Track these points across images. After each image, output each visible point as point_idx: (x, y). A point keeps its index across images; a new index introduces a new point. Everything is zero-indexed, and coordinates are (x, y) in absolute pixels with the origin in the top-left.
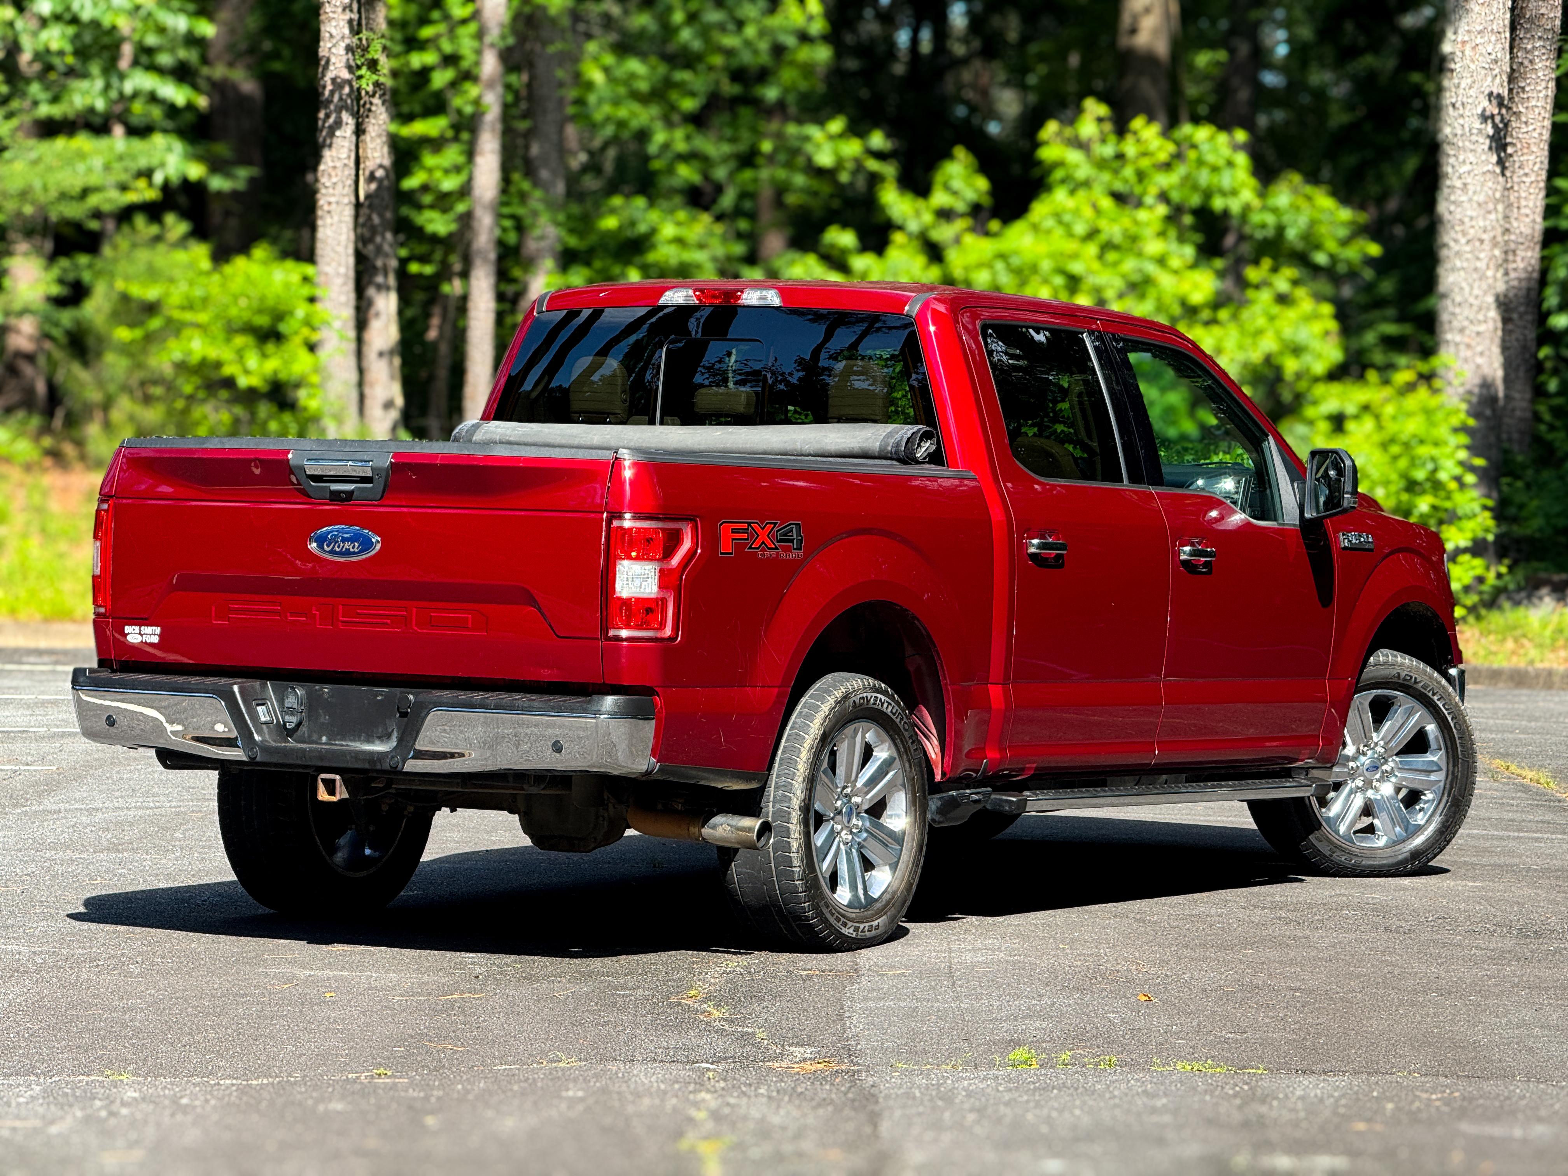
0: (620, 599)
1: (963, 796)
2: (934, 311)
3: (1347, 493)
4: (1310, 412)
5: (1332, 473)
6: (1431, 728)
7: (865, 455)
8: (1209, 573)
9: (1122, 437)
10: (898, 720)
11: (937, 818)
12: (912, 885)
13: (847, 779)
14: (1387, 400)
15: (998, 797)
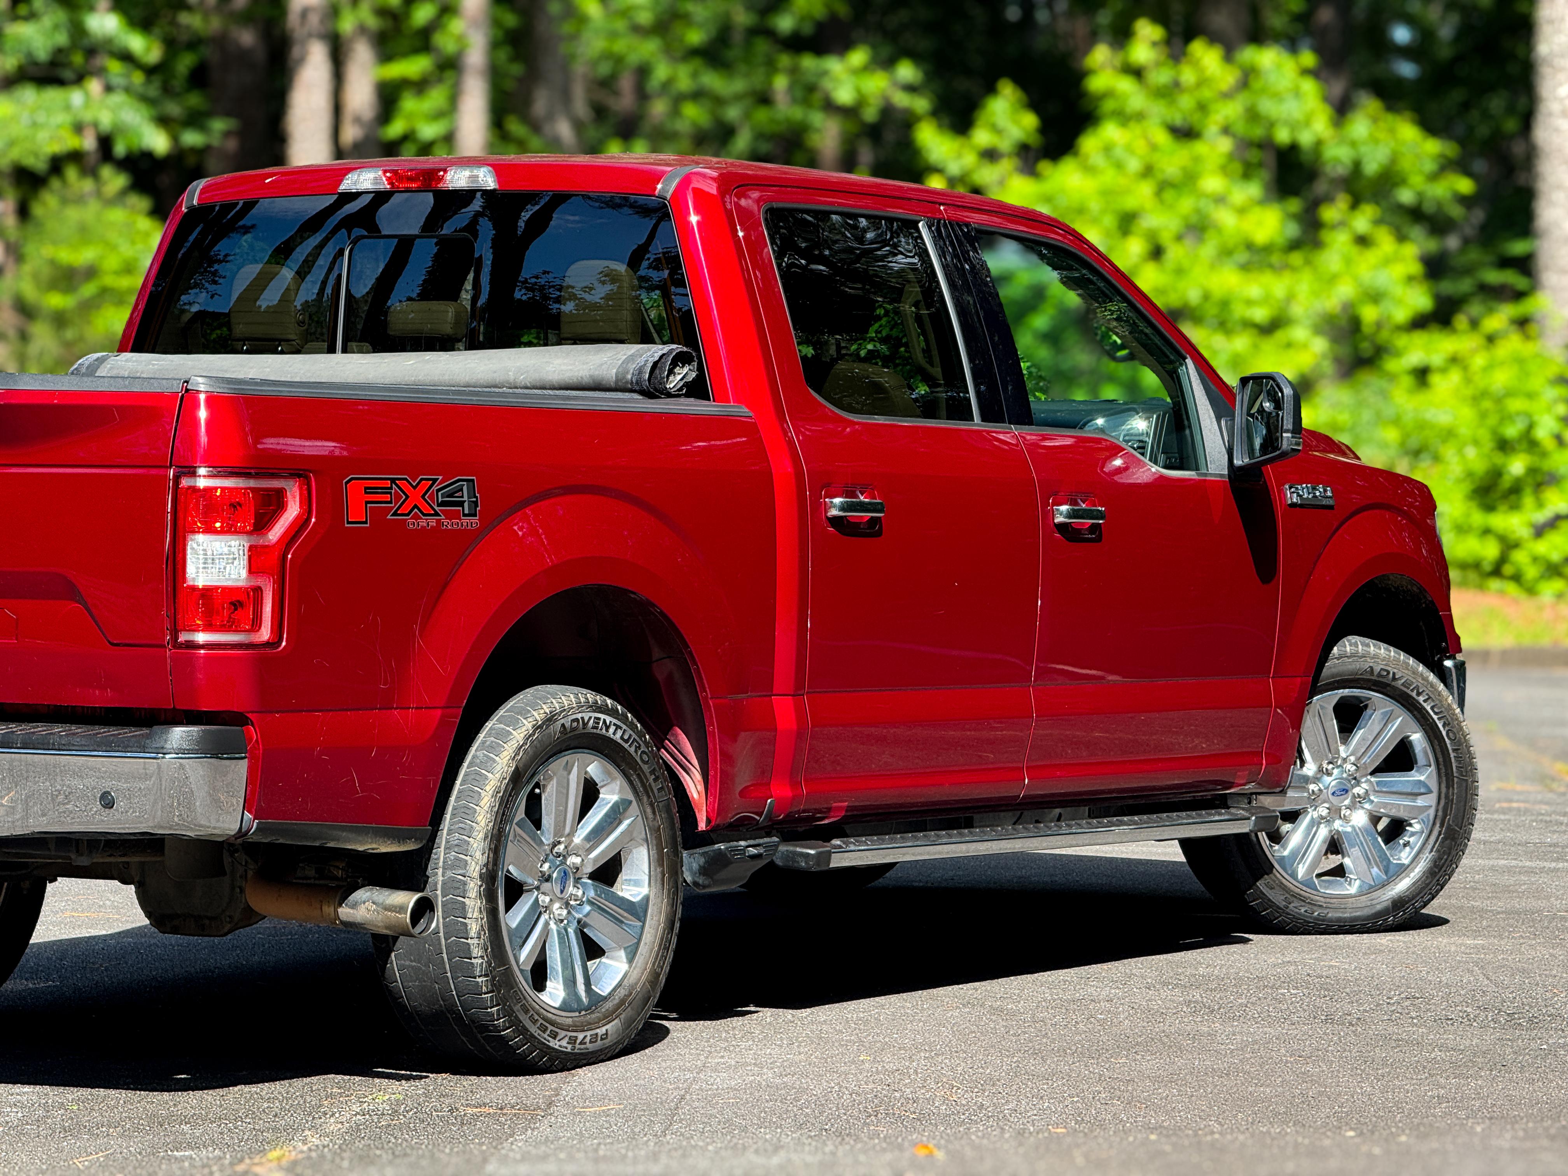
0: (194, 588)
1: (735, 850)
2: (698, 192)
3: (1287, 431)
4: (1392, 365)
5: (1267, 405)
6: (1417, 738)
7: (598, 387)
8: (1099, 539)
9: (971, 360)
10: (632, 750)
11: (701, 880)
12: (658, 975)
13: (558, 832)
14: (1474, 351)
15: (791, 848)
